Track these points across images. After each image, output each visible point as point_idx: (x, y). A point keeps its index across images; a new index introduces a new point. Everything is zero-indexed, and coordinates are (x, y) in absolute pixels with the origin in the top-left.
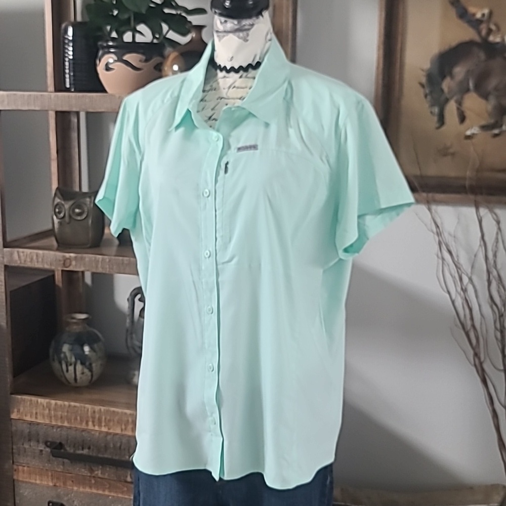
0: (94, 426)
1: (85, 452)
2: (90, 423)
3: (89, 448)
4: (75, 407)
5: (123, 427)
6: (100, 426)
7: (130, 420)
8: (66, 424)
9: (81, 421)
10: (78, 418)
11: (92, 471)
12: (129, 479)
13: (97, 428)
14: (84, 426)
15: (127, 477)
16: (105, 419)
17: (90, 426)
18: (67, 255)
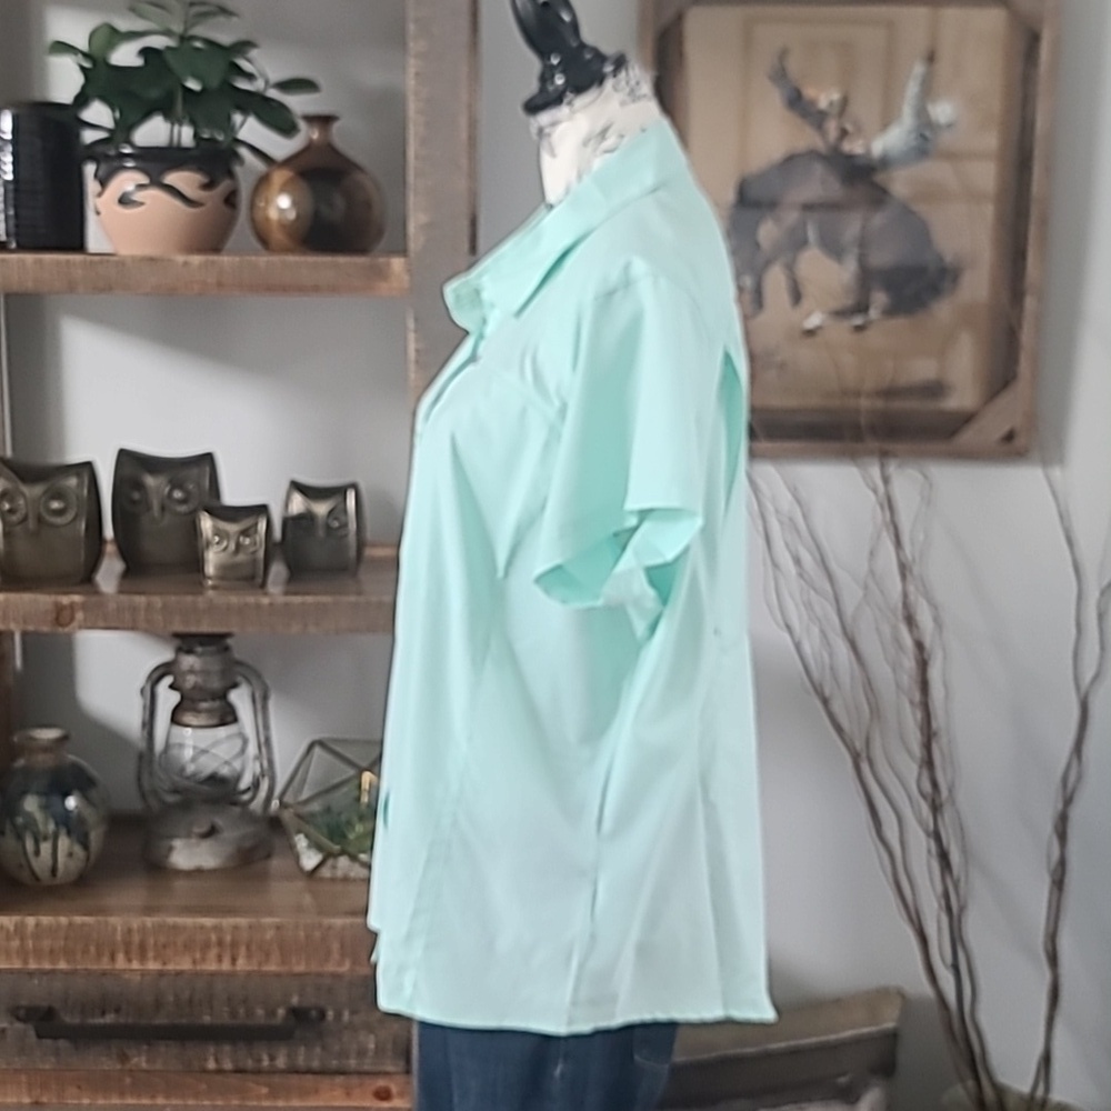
0: (130, 960)
1: (109, 1019)
2: (121, 957)
3: (117, 1011)
4: (83, 925)
5: (198, 956)
6: (143, 958)
7: (214, 937)
8: (62, 965)
9: (99, 955)
10: (92, 949)
11: (124, 1058)
12: (211, 1065)
13: (135, 965)
14: (105, 965)
15: (206, 1060)
16: (155, 944)
17: (121, 963)
18: (65, 600)
